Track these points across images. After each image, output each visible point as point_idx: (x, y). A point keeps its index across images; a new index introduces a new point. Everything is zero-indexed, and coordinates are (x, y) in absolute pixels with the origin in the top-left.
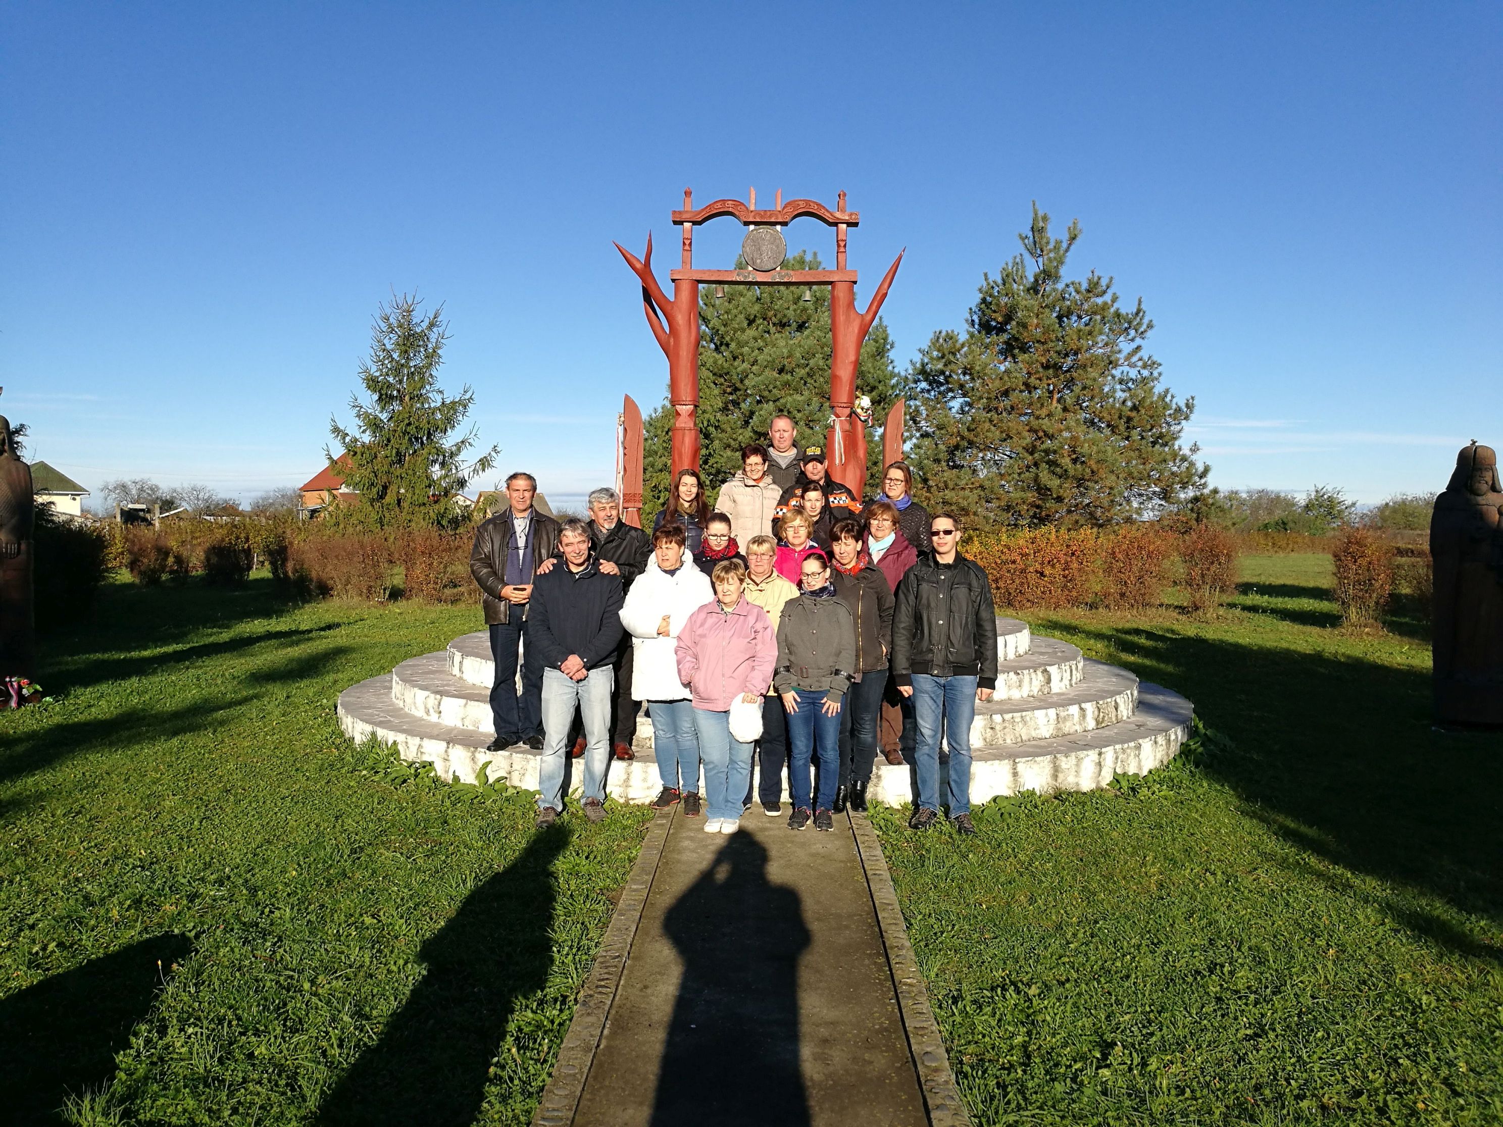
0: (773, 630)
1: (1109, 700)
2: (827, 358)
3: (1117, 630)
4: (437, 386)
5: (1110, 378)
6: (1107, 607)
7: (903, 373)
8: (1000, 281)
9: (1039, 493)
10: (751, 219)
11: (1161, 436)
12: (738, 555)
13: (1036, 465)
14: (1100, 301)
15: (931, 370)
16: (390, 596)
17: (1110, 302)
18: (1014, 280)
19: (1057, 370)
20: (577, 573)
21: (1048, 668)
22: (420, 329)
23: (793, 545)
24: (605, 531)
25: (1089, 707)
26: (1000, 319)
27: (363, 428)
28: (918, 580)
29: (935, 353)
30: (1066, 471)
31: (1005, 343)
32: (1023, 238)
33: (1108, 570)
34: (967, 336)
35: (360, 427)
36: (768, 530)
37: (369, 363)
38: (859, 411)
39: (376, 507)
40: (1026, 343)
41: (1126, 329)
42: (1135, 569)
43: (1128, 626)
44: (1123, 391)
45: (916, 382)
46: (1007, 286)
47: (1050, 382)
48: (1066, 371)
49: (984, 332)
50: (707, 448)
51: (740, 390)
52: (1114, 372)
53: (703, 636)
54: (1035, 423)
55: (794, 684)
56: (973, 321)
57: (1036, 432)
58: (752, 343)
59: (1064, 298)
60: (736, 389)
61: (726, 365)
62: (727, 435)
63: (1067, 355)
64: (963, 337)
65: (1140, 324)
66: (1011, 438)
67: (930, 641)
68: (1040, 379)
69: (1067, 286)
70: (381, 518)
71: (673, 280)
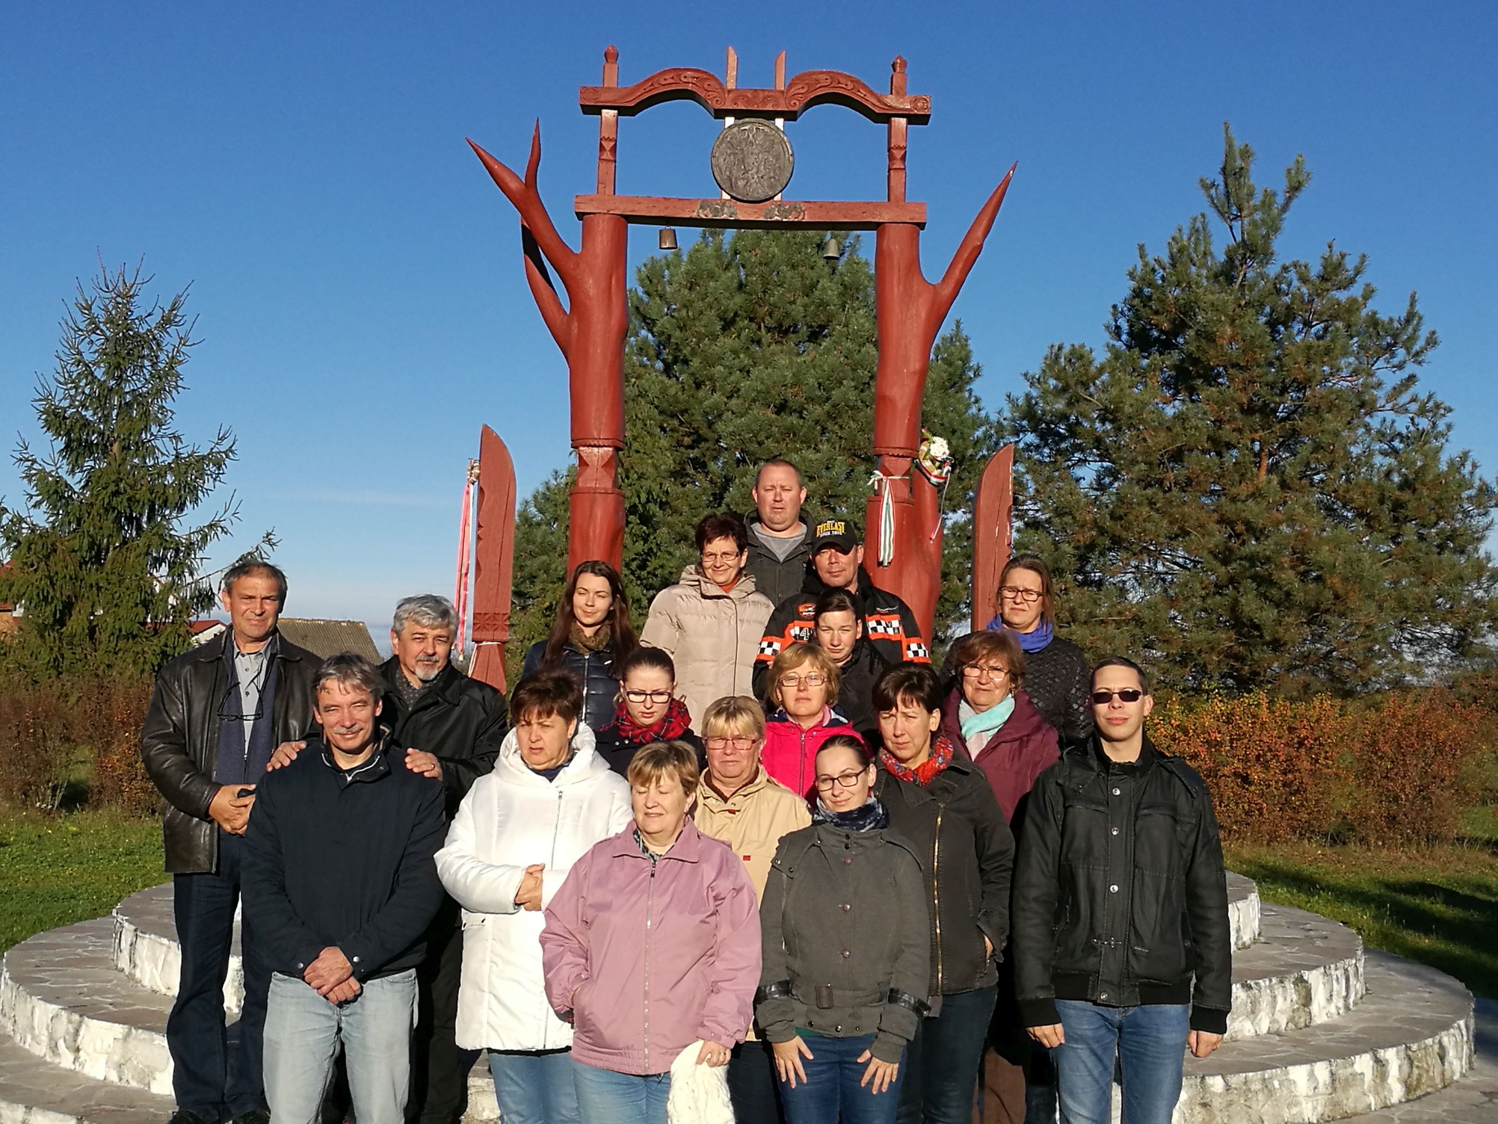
0: (753, 894)
1: (1429, 1041)
2: (863, 387)
3: (1388, 886)
4: (172, 427)
5: (1361, 431)
6: (1363, 840)
7: (994, 417)
8: (1166, 260)
9: (1239, 633)
10: (729, 106)
11: (1452, 536)
12: (688, 735)
13: (1233, 582)
14: (1342, 296)
15: (1044, 413)
16: (64, 801)
17: (1360, 299)
18: (1192, 260)
19: (1268, 416)
20: (350, 771)
21: (1306, 975)
23: (796, 716)
24: (416, 684)
25: (1391, 1055)
26: (1166, 326)
27: (35, 499)
28: (1065, 798)
29: (1052, 382)
30: (1288, 594)
31: (1175, 367)
32: (1208, 187)
33: (1366, 774)
34: (1108, 355)
35: (31, 496)
36: (745, 687)
37: (53, 385)
38: (927, 464)
39: (49, 640)
40: (1213, 369)
41: (1390, 346)
42: (1413, 773)
43: (1405, 877)
44: (1384, 454)
45: (1016, 432)
46: (1179, 267)
47: (1257, 436)
48: (1283, 419)
49: (1137, 350)
50: (646, 541)
51: (706, 440)
52: (1367, 419)
53: (604, 907)
54: (1229, 509)
55: (800, 1022)
56: (1118, 328)
57: (1231, 523)
58: (729, 359)
59: (1278, 291)
60: (699, 439)
61: (682, 397)
62: (682, 519)
63: (1284, 391)
64: (1100, 356)
65: (1412, 339)
66: (1188, 533)
67: (1092, 929)
68: (1240, 431)
69: (1285, 269)
70: (55, 659)
71: (580, 216)
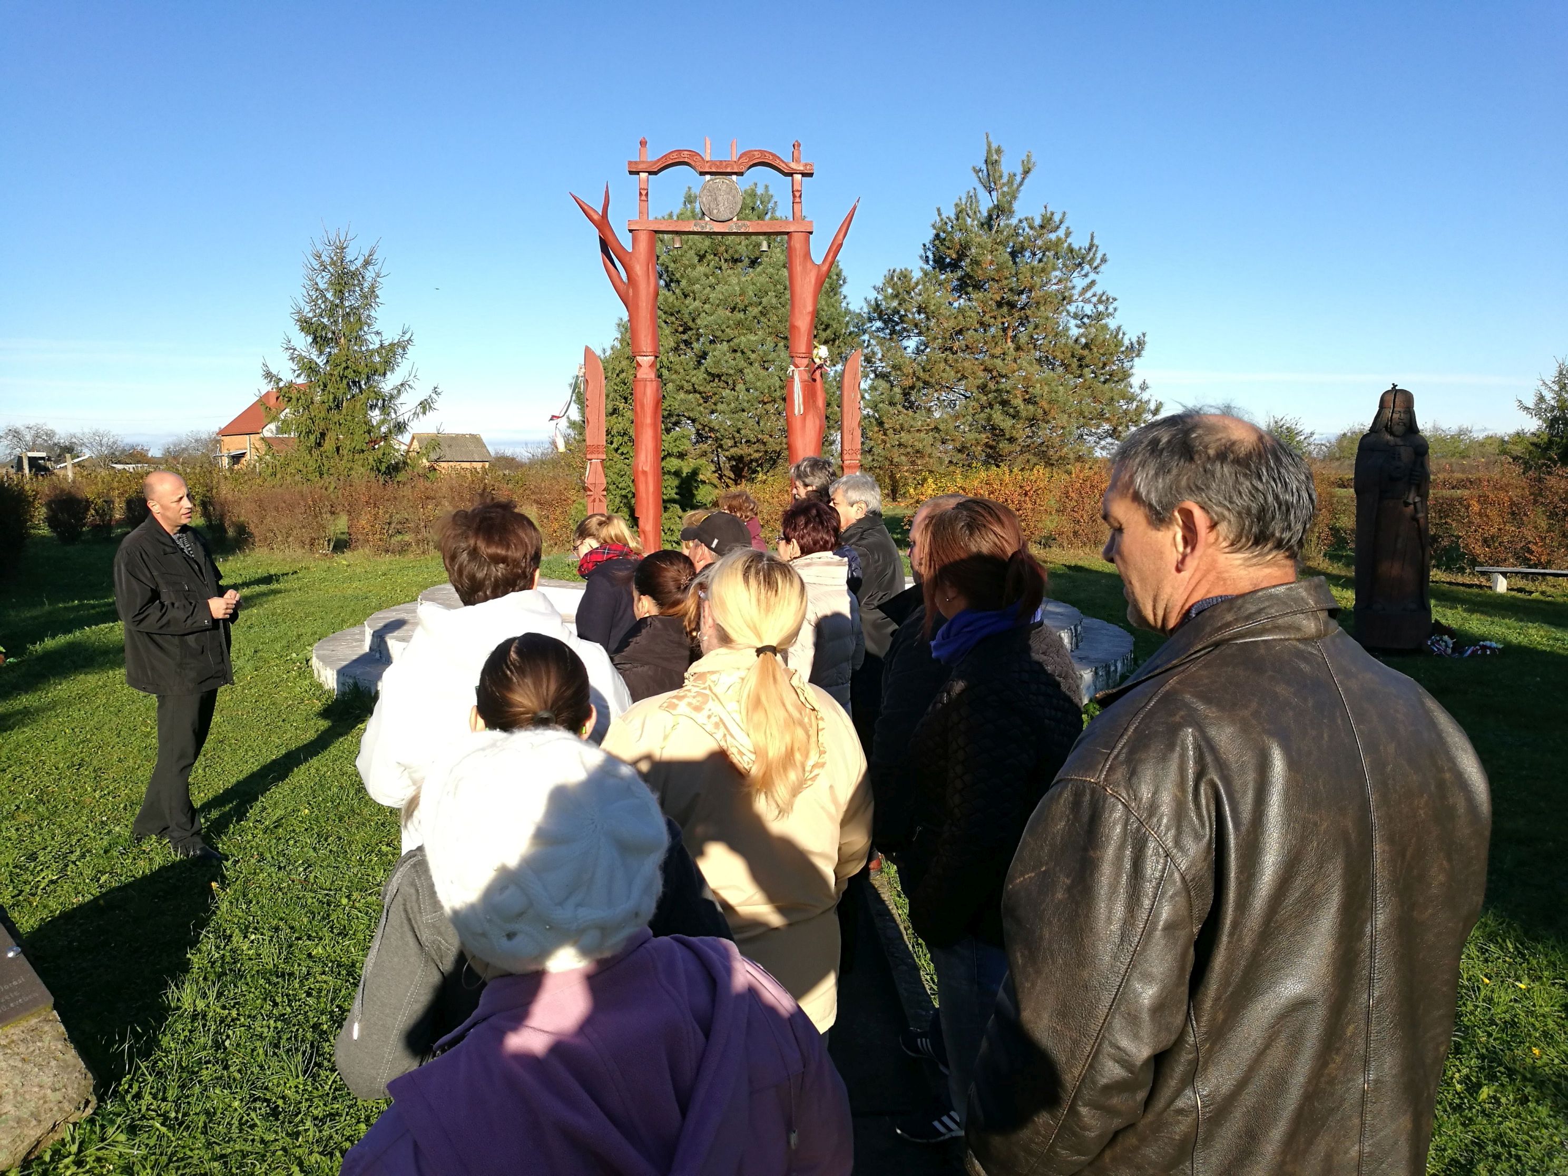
3: (1069, 567)
4: (376, 327)
5: (1065, 313)
6: (1061, 546)
7: (857, 311)
8: (953, 217)
9: (992, 434)
10: (707, 170)
11: (1114, 373)
13: (991, 406)
14: (1053, 236)
15: (886, 309)
16: (334, 547)
17: (1063, 236)
18: (968, 215)
19: (1012, 308)
22: (354, 267)
26: (954, 256)
27: (297, 372)
29: (890, 291)
30: (1018, 412)
31: (958, 279)
32: (977, 171)
33: (1062, 510)
34: (921, 274)
35: (295, 371)
37: (302, 304)
39: (314, 455)
40: (980, 281)
41: (1080, 264)
42: (1087, 507)
44: (1078, 326)
45: (871, 320)
46: (961, 221)
47: (1005, 320)
48: (1022, 309)
49: (937, 270)
51: (691, 329)
52: (1068, 307)
54: (989, 362)
56: (927, 257)
57: (990, 371)
58: (703, 280)
59: (1018, 234)
60: (687, 329)
61: (677, 303)
63: (1022, 292)
64: (917, 275)
65: (1092, 259)
66: (967, 378)
68: (994, 317)
69: (1020, 221)
70: (319, 466)
71: (631, 231)
